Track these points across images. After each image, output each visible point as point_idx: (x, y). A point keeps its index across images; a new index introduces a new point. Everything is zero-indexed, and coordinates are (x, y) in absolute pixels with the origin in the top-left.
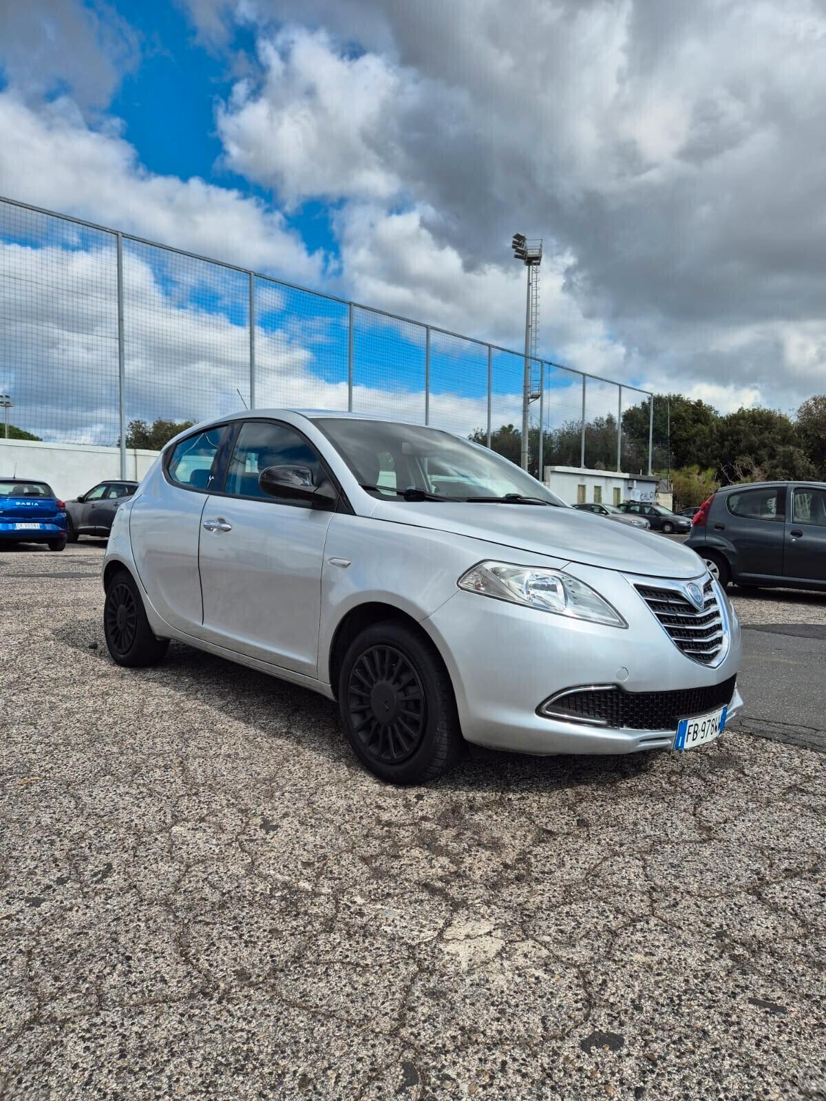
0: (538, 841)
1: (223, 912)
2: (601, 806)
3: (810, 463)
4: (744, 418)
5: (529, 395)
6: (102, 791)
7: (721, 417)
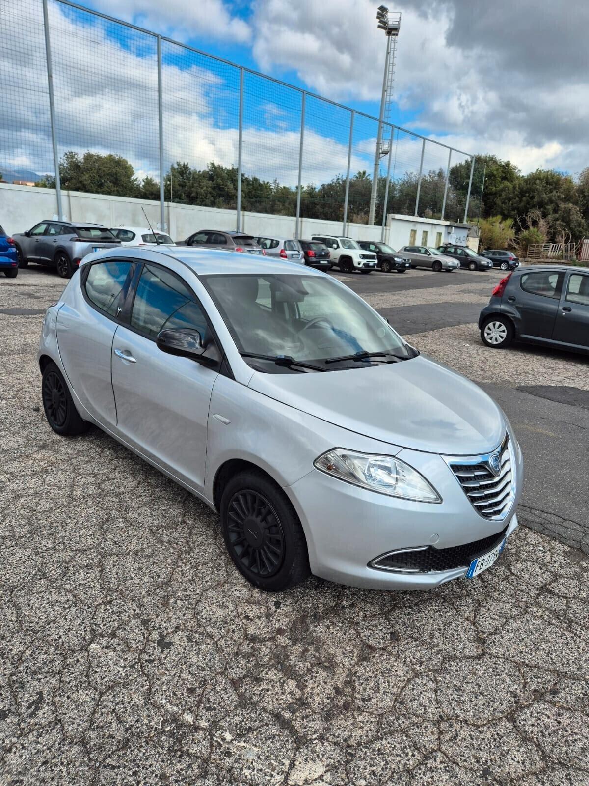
0: (363, 658)
1: (126, 753)
2: (409, 614)
3: (582, 217)
4: (539, 179)
5: (381, 151)
6: (38, 599)
7: (523, 177)
